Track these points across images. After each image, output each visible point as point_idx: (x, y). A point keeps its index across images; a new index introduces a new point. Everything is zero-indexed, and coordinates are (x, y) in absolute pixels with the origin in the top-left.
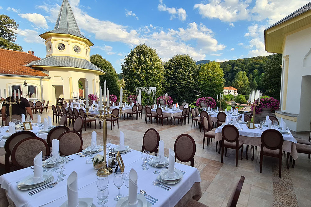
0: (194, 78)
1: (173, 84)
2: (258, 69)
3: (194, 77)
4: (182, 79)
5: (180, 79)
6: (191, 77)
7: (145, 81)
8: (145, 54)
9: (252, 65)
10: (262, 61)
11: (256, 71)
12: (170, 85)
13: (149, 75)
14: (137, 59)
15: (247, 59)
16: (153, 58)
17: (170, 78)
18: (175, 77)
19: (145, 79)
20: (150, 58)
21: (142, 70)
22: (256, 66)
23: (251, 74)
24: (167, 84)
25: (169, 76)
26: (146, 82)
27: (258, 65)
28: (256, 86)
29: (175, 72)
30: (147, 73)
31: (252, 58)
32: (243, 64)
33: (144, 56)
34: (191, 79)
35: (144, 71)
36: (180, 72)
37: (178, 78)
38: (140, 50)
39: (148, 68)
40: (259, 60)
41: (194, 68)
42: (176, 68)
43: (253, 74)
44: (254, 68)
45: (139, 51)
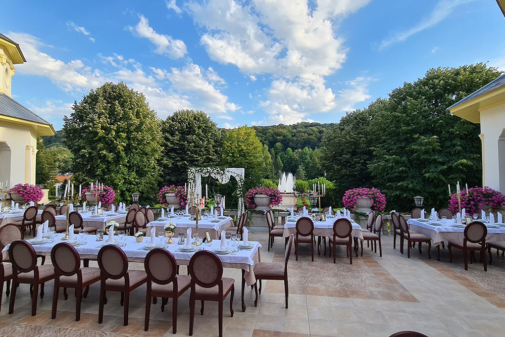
0: (216, 152)
1: (178, 161)
2: (282, 142)
3: (216, 150)
4: (196, 152)
5: (192, 153)
6: (212, 150)
7: (123, 154)
8: (125, 101)
9: (273, 136)
10: (285, 131)
11: (278, 144)
12: (173, 164)
13: (134, 143)
14: (105, 109)
15: (265, 127)
16: (141, 110)
17: (172, 150)
18: (182, 148)
19: (125, 150)
20: (136, 110)
21: (117, 132)
22: (279, 137)
23: (273, 149)
24: (166, 162)
25: (171, 146)
26: (127, 156)
27: (281, 137)
28: (281, 167)
29: (183, 139)
30: (128, 138)
31: (272, 126)
32: (261, 134)
33: (122, 105)
34: (211, 153)
35: (124, 135)
36: (193, 140)
37: (189, 150)
38: (114, 92)
39: (132, 128)
40: (281, 130)
41: (216, 136)
42: (183, 133)
43: (276, 149)
44: (277, 141)
45: (110, 94)
